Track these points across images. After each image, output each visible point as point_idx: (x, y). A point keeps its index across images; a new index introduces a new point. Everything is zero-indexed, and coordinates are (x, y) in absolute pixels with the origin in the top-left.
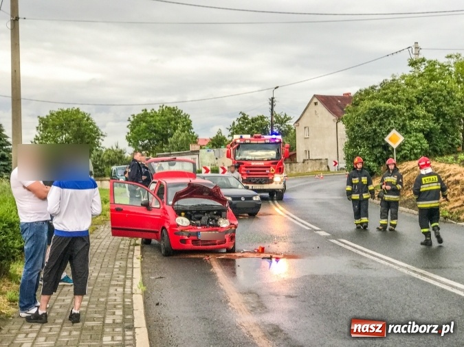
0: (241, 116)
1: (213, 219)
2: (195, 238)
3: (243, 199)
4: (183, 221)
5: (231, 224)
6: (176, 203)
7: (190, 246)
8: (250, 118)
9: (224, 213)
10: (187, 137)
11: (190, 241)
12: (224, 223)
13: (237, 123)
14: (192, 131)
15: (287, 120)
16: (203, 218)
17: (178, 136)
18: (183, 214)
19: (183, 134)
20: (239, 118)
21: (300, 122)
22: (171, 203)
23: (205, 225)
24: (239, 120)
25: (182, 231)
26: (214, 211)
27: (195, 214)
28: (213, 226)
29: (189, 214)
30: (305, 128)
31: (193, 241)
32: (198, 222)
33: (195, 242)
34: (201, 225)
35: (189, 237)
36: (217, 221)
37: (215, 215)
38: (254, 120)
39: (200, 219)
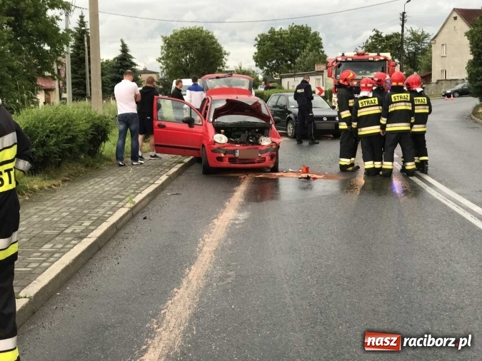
0: (375, 33)
1: (253, 136)
2: (232, 156)
3: (325, 119)
4: (221, 139)
5: (273, 142)
6: (216, 120)
7: (226, 164)
8: (384, 35)
9: (266, 131)
10: (315, 56)
11: (227, 159)
12: (265, 142)
13: (370, 41)
14: (322, 50)
15: (425, 37)
16: (243, 135)
17: (306, 55)
18: (222, 131)
19: (311, 54)
20: (372, 35)
21: (437, 39)
22: (211, 120)
23: (244, 143)
24: (372, 38)
25: (219, 148)
26: (256, 128)
27: (236, 131)
28: (252, 144)
29: (229, 130)
30: (443, 45)
31: (230, 159)
32: (238, 139)
33: (233, 160)
34: (240, 143)
35: (225, 154)
36: (257, 139)
37: (257, 132)
38: (388, 38)
39: (239, 136)
